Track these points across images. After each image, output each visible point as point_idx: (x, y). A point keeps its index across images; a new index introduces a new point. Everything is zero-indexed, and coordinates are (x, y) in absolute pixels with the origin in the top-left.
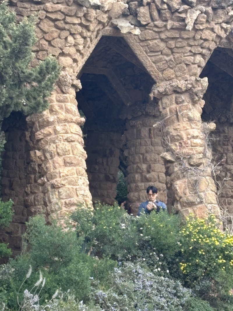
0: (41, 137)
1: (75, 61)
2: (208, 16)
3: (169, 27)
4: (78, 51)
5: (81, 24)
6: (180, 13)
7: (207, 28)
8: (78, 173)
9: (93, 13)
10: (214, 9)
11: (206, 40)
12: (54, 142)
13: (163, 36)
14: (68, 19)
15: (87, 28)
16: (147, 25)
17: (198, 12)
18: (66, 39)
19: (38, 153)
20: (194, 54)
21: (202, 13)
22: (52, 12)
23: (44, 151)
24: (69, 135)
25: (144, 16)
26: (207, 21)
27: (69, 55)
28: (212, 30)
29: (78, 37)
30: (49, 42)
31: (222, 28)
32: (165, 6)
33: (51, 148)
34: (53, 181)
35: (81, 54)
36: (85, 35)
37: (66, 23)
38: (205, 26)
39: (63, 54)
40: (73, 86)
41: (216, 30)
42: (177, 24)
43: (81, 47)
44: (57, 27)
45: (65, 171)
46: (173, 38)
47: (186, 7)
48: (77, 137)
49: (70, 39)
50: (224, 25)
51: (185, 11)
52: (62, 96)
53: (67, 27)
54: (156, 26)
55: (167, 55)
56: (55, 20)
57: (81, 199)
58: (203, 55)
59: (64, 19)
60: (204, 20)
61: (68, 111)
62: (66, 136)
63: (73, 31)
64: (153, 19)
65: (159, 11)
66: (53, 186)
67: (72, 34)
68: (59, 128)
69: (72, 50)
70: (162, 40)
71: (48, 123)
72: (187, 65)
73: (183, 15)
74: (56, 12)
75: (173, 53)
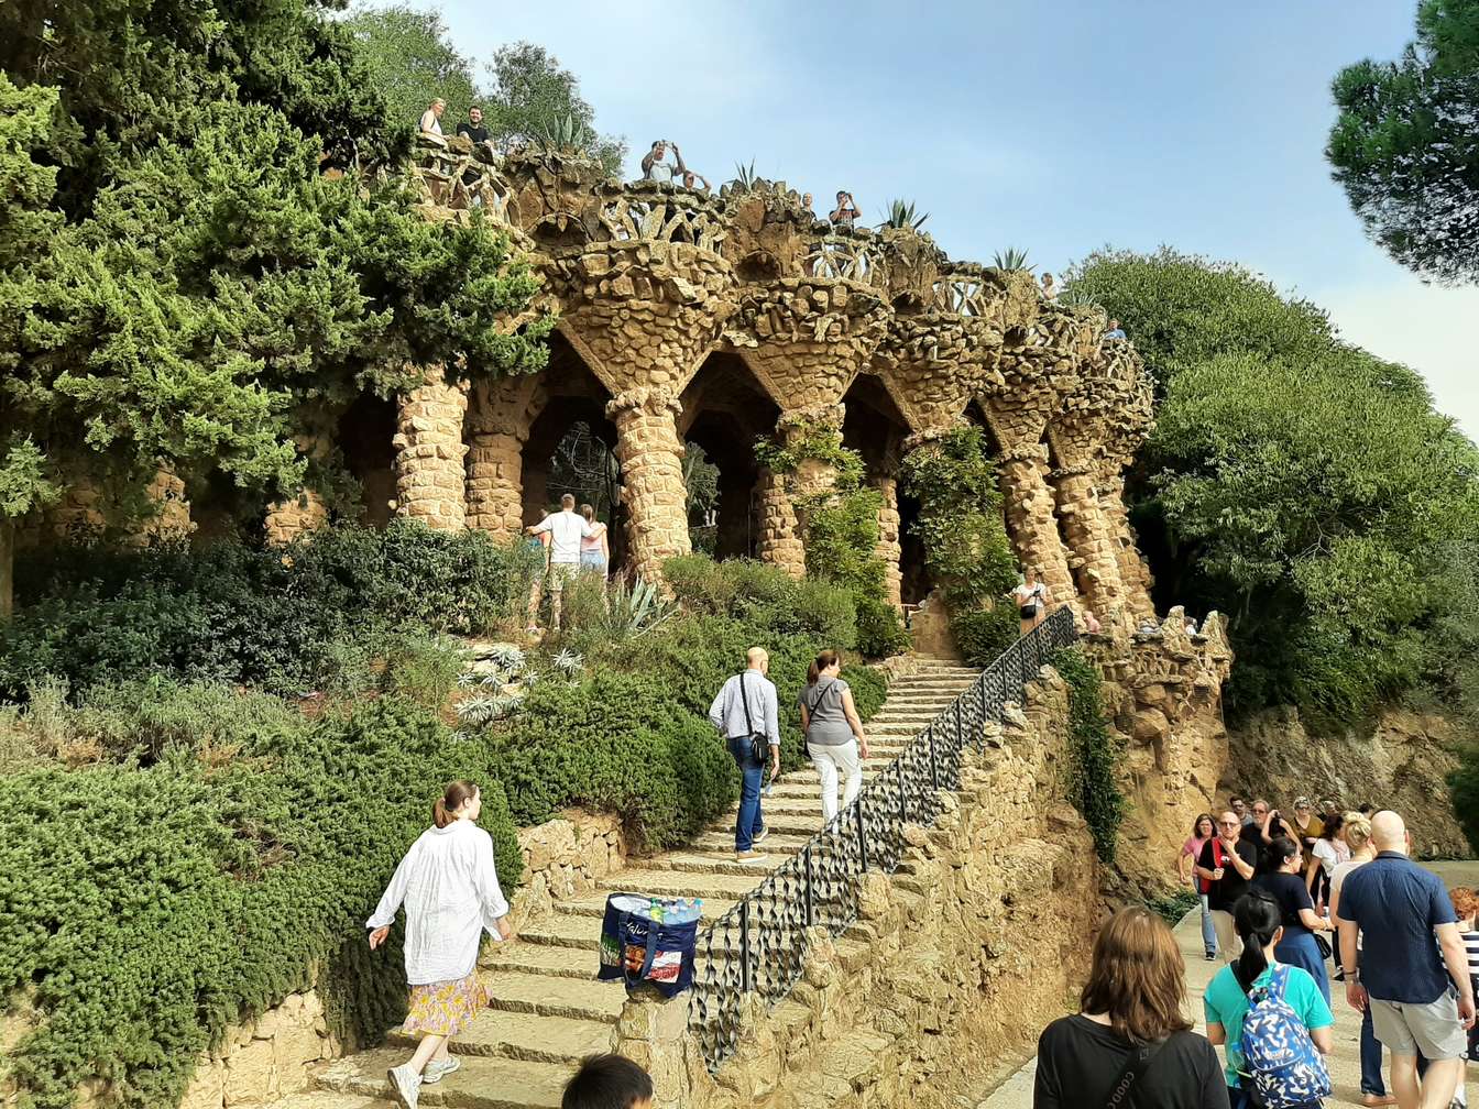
0: (627, 469)
1: (673, 377)
2: (843, 326)
3: (794, 339)
4: (676, 364)
5: (676, 328)
6: (808, 321)
7: (843, 342)
8: (673, 514)
9: (692, 314)
10: (850, 318)
11: (842, 357)
12: (644, 476)
13: (788, 352)
14: (659, 320)
15: (685, 333)
16: (768, 337)
17: (831, 320)
18: (659, 346)
19: (624, 490)
20: (828, 376)
21: (835, 321)
22: (637, 311)
23: (631, 487)
24: (661, 467)
25: (764, 327)
26: (842, 333)
27: (663, 368)
28: (850, 344)
29: (675, 345)
30: (637, 350)
31: (862, 342)
32: (789, 313)
33: (639, 482)
34: (641, 524)
35: (682, 370)
36: (684, 343)
37: (657, 325)
38: (840, 338)
39: (655, 367)
40: (669, 407)
41: (854, 345)
42: (805, 336)
43: (680, 359)
44: (645, 330)
45: (656, 510)
46: (800, 355)
47: (815, 314)
48: (674, 469)
49: (663, 346)
50: (866, 340)
51: (814, 319)
52: (654, 419)
53: (658, 330)
54: (778, 339)
55: (795, 377)
56: (642, 322)
57: (675, 545)
58: (840, 378)
59: (654, 321)
60: (839, 330)
61: (661, 437)
62: (658, 467)
63: (667, 336)
64: (775, 332)
65: (782, 319)
66: (640, 530)
67: (667, 342)
68: (649, 457)
69: (669, 363)
70: (787, 356)
71: (636, 453)
72: (820, 389)
73: (812, 324)
74: (642, 310)
75: (801, 373)
